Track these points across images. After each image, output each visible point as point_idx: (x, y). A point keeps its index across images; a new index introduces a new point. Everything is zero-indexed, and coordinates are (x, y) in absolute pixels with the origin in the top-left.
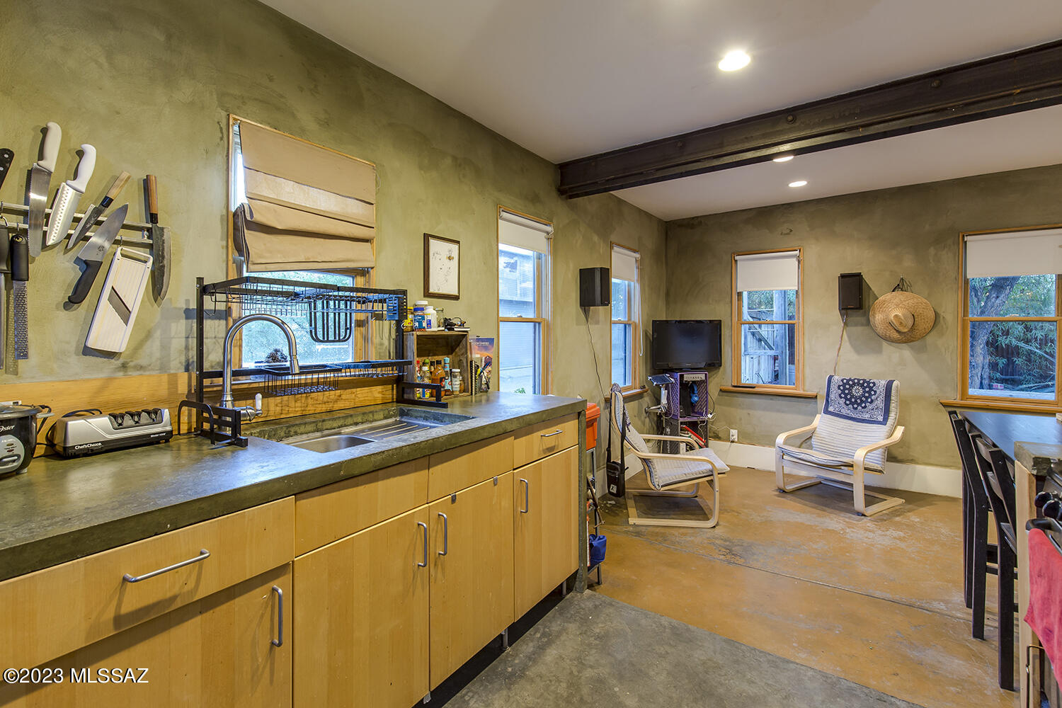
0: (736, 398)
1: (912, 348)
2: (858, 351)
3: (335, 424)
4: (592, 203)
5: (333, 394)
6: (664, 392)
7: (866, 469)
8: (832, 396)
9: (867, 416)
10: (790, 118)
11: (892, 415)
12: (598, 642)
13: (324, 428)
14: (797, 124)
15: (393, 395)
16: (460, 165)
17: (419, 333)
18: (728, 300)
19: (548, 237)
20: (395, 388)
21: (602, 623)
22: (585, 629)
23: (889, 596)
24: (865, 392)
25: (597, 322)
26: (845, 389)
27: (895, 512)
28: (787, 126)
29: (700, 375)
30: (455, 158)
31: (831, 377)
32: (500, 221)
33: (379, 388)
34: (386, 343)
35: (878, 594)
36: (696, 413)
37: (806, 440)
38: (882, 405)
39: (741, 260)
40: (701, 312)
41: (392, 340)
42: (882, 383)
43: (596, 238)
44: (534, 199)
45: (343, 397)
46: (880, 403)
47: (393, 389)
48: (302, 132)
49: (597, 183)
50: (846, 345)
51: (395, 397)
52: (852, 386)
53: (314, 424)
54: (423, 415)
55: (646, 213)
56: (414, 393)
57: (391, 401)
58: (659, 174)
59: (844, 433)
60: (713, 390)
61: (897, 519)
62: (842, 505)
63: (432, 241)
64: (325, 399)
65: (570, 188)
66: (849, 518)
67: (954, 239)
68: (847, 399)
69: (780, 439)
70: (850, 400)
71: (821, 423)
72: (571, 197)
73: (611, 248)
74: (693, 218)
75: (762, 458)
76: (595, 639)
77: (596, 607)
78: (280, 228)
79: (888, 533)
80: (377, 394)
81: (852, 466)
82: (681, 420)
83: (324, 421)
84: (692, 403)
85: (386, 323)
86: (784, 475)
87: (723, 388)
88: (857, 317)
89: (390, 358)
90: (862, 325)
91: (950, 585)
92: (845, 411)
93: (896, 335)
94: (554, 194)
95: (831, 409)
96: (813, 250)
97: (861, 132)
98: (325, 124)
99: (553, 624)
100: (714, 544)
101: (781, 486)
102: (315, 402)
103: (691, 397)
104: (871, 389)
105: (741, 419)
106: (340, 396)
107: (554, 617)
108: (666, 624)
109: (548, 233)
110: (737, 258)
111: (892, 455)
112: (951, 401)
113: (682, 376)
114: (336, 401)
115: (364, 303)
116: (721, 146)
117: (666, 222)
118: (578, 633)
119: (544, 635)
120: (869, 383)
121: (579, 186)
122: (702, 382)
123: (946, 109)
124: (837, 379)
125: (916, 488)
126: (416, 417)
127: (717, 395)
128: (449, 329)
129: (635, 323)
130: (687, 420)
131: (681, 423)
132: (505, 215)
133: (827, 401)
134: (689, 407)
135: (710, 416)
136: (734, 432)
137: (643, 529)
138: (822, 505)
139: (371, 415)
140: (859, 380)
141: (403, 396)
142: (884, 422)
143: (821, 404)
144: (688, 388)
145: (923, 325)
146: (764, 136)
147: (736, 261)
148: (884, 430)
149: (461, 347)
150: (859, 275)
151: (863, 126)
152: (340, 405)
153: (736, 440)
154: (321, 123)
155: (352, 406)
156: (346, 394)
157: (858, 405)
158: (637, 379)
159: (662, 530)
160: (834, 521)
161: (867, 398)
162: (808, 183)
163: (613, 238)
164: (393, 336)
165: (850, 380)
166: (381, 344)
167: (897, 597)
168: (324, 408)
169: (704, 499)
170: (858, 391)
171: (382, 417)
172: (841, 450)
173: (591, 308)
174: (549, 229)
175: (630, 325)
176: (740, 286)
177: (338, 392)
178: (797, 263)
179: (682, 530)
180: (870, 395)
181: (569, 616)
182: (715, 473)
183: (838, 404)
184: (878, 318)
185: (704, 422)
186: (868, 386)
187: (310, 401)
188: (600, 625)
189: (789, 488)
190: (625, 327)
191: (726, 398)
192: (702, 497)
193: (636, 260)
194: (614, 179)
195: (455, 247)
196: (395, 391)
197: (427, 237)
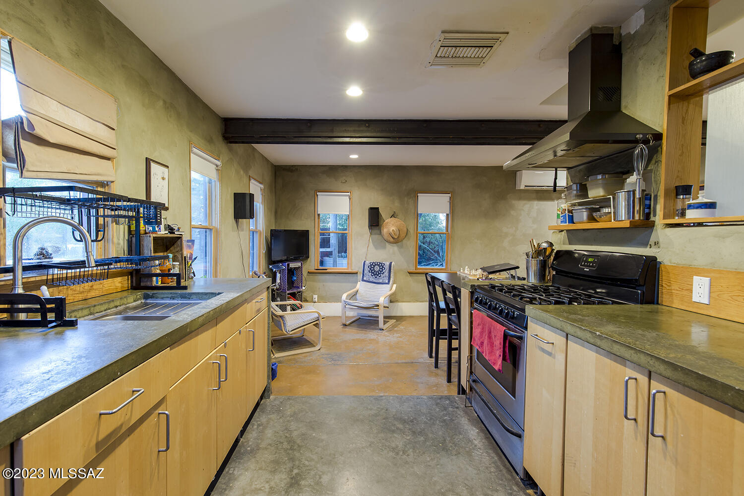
0: (317, 277)
1: (398, 246)
2: (376, 248)
3: (103, 309)
4: (240, 148)
5: (87, 285)
6: (278, 275)
7: (384, 307)
8: (365, 272)
9: (381, 281)
10: (367, 125)
11: (392, 279)
12: (292, 418)
13: (95, 312)
14: (369, 129)
15: (128, 284)
16: (168, 108)
17: (154, 235)
18: (313, 218)
19: (217, 168)
20: (129, 278)
21: (290, 409)
22: (281, 415)
23: (404, 361)
24: (380, 269)
25: (242, 230)
26: (371, 267)
27: (394, 326)
28: (365, 128)
29: (298, 264)
30: (165, 102)
31: (365, 261)
32: (191, 154)
33: (119, 279)
34: (122, 242)
35: (399, 362)
36: (295, 287)
37: (354, 296)
38: (387, 275)
39: (320, 195)
40: (298, 225)
41: (125, 241)
42: (387, 264)
43: (242, 172)
44: (210, 141)
45: (95, 287)
46: (386, 274)
47: (128, 280)
48: (57, 58)
49: (253, 137)
50: (371, 245)
51: (130, 286)
52: (374, 266)
53: (88, 310)
54: (170, 296)
55: (266, 159)
56: (152, 281)
57: (127, 289)
58: (296, 140)
59: (372, 290)
60: (305, 273)
61: (396, 329)
62: (373, 327)
63: (153, 165)
64: (82, 290)
65: (232, 137)
66: (378, 332)
67: (413, 195)
68: (372, 273)
69: (344, 297)
70: (373, 273)
71: (361, 286)
72: (231, 142)
73: (250, 180)
74: (293, 166)
75: (332, 309)
76: (290, 417)
77: (281, 403)
78: (52, 142)
79: (395, 336)
80: (119, 283)
81: (378, 306)
82: (288, 292)
83: (95, 306)
84: (292, 281)
85: (122, 226)
86: (346, 317)
87: (309, 271)
88: (376, 231)
89: (124, 255)
90: (378, 234)
91: (422, 351)
92: (372, 279)
93: (392, 240)
94: (221, 138)
95: (365, 279)
96: (357, 193)
97: (397, 140)
98: (77, 54)
99: (261, 418)
100: (323, 358)
101: (344, 322)
102: (74, 292)
103: (292, 278)
104: (383, 266)
105: (319, 289)
106: (92, 286)
107: (259, 415)
108: (323, 399)
109: (217, 166)
110: (318, 193)
111: (392, 299)
112: (411, 271)
113: (288, 265)
114: (89, 291)
115: (116, 210)
116: (332, 131)
117: (275, 166)
118: (279, 418)
119: (259, 425)
120: (382, 264)
121: (239, 137)
122: (299, 267)
123: (428, 138)
124: (367, 263)
125: (399, 314)
126: (162, 298)
127: (306, 274)
128: (171, 233)
129: (260, 231)
130: (290, 292)
131: (288, 294)
132: (195, 150)
133: (363, 274)
134: (291, 284)
135: (304, 288)
136: (316, 297)
137: (282, 359)
138: (366, 328)
139: (125, 299)
140: (377, 263)
141: (140, 284)
142: (388, 283)
143: (360, 276)
144: (291, 272)
145: (403, 235)
146: (354, 131)
147: (317, 195)
148: (388, 286)
149: (175, 246)
150: (378, 209)
151: (399, 138)
152: (92, 294)
153: (317, 301)
154: (73, 53)
155: (101, 294)
156: (97, 285)
157: (378, 275)
158: (261, 267)
159: (293, 357)
160: (372, 335)
161: (381, 271)
162: (359, 156)
163: (251, 173)
164: (127, 237)
165: (373, 263)
166: (119, 244)
167: (406, 361)
168: (81, 297)
169: (308, 336)
170: (377, 268)
171: (132, 300)
172: (370, 299)
173: (240, 220)
174: (218, 163)
175: (257, 232)
176: (321, 210)
177: (90, 284)
178: (348, 199)
179: (305, 354)
180: (383, 270)
181: (268, 412)
182: (320, 319)
183: (368, 276)
184: (385, 231)
185: (300, 292)
186: (381, 265)
187: (70, 292)
188: (289, 410)
189: (348, 323)
190: (253, 233)
191: (311, 277)
192: (306, 336)
193: (261, 189)
194: (266, 137)
195: (166, 170)
196: (129, 280)
197: (148, 161)
